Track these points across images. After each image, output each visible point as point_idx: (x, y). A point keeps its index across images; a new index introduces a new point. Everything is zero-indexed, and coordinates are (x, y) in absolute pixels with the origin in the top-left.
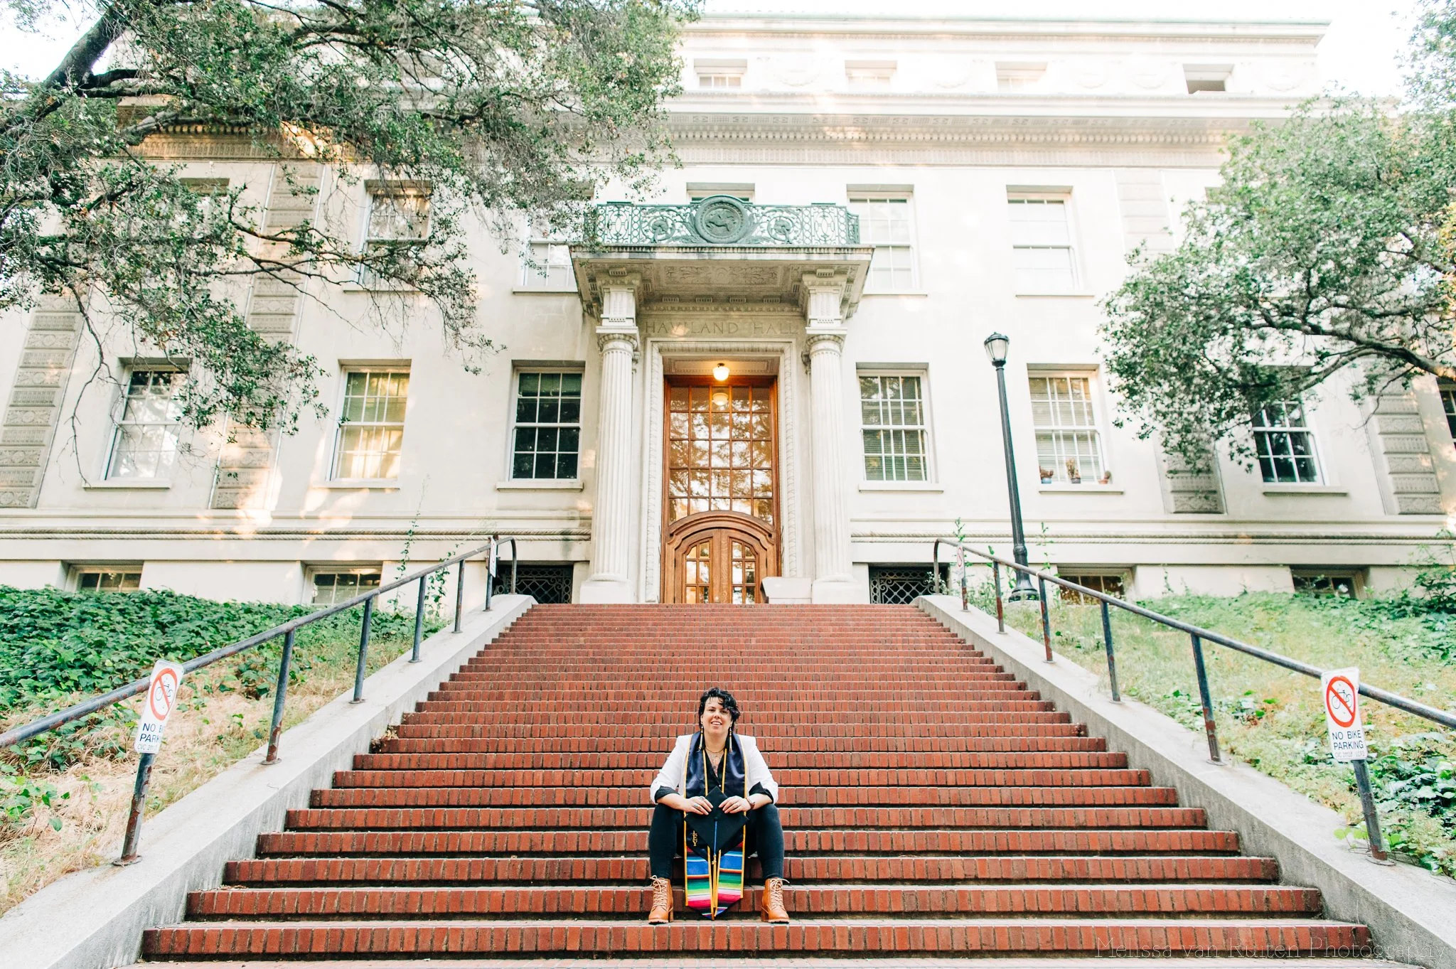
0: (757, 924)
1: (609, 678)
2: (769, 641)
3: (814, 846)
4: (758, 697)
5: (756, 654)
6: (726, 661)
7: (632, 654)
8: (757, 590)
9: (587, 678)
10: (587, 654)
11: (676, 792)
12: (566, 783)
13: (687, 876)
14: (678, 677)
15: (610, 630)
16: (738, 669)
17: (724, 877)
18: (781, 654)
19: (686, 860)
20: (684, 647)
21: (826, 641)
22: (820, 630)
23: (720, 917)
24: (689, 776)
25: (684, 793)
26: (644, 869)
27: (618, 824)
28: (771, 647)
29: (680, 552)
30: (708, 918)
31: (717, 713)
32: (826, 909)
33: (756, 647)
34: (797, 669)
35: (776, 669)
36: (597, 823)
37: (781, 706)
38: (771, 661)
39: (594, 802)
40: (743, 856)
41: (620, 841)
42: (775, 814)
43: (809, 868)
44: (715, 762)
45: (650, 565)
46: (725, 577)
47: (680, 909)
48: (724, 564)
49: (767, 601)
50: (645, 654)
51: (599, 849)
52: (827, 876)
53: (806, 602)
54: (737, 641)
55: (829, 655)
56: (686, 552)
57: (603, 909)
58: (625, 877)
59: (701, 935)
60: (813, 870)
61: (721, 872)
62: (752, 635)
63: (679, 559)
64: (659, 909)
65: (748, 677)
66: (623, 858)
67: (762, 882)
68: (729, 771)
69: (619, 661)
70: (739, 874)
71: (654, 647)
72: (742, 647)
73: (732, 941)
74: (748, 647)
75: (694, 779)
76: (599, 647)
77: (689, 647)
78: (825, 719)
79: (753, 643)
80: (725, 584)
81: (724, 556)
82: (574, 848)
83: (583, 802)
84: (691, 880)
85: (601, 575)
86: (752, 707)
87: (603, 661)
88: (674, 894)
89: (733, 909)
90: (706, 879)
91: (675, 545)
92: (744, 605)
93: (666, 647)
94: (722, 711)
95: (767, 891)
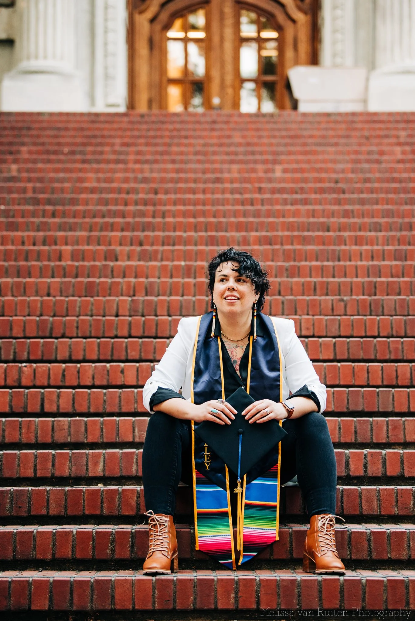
0: (299, 576)
1: (62, 227)
2: (303, 171)
3: (375, 470)
4: (288, 256)
5: (282, 191)
6: (237, 202)
7: (93, 191)
8: (280, 88)
9: (27, 227)
10: (24, 190)
11: (179, 395)
12: (9, 382)
13: (196, 510)
14: (165, 227)
15: (55, 153)
16: (257, 214)
17: (251, 512)
18: (322, 191)
19: (196, 489)
20: (172, 180)
21: (392, 170)
22: (381, 153)
23: (246, 567)
24: (198, 373)
25: (191, 398)
26: (133, 501)
27: (91, 439)
28: (306, 180)
29: (158, 27)
30: (228, 567)
31: (232, 283)
32: (393, 556)
33: (281, 180)
34: (347, 214)
35: (313, 214)
36: (60, 438)
37: (322, 271)
38: (306, 202)
39: (54, 409)
40: (278, 483)
41: (96, 464)
42: (322, 426)
43: (369, 501)
44: (236, 354)
45: (111, 48)
46: (229, 67)
47: (187, 556)
48: (228, 46)
49: (295, 105)
50: (112, 191)
51: (67, 473)
52: (395, 511)
53: (357, 108)
54: (253, 170)
55: (395, 191)
56: (168, 26)
57: (78, 556)
58: (106, 512)
59: (220, 591)
60: (375, 504)
61: (247, 506)
62: (275, 162)
63: (156, 38)
64: (158, 555)
65: (272, 227)
66: (100, 486)
67: (306, 519)
68: (256, 367)
69: (73, 202)
70: (274, 507)
71: (126, 180)
72: (260, 180)
73: (263, 598)
74: (270, 180)
75: (205, 378)
76: (41, 180)
77: (180, 180)
78: (390, 289)
79: (278, 174)
80: (229, 78)
81: (229, 32)
82: (30, 473)
83: (38, 409)
84: (203, 516)
85: (33, 64)
86: (280, 272)
87: (50, 202)
88: (179, 536)
89: (266, 555)
90: (224, 515)
91: (149, 14)
92: (259, 114)
93: (145, 180)
94: (238, 280)
95: (314, 531)
